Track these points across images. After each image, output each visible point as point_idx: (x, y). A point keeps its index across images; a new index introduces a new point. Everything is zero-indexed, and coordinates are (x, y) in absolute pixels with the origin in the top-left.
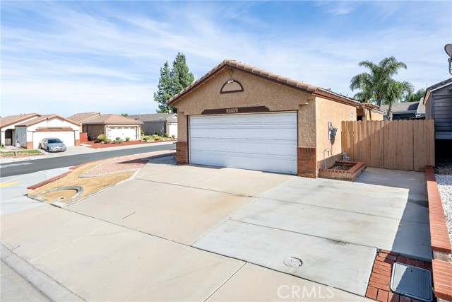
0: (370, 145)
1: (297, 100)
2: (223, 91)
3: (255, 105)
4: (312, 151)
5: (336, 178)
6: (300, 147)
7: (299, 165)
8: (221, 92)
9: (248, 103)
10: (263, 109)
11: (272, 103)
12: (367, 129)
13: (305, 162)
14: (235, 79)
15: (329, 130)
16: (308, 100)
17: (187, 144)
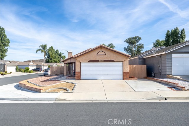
2: (98, 54)
3: (110, 60)
6: (124, 72)
9: (107, 59)
10: (113, 61)
11: (116, 59)
13: (126, 76)
14: (103, 51)
17: (80, 72)
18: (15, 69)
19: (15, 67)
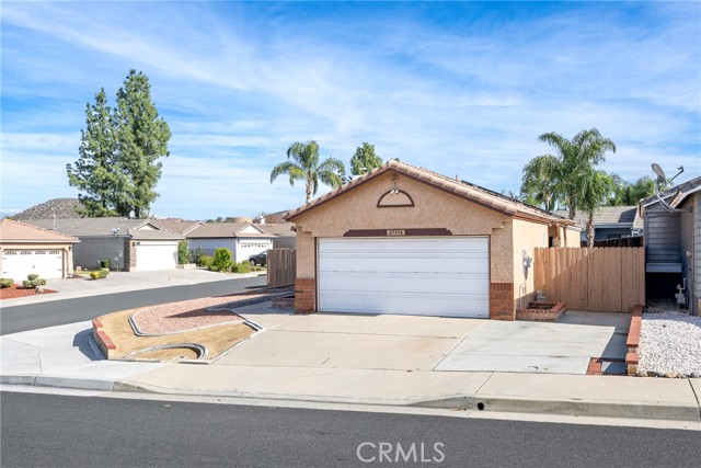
0: (570, 280)
1: (491, 221)
2: (381, 204)
3: (431, 226)
4: (509, 287)
5: (536, 320)
6: (493, 281)
7: (491, 305)
8: (378, 206)
9: (421, 224)
10: (444, 232)
11: (456, 224)
12: (567, 259)
13: (500, 303)
14: (402, 189)
15: (524, 260)
16: (504, 223)
17: (315, 281)
18: (174, 255)
19: (173, 248)
